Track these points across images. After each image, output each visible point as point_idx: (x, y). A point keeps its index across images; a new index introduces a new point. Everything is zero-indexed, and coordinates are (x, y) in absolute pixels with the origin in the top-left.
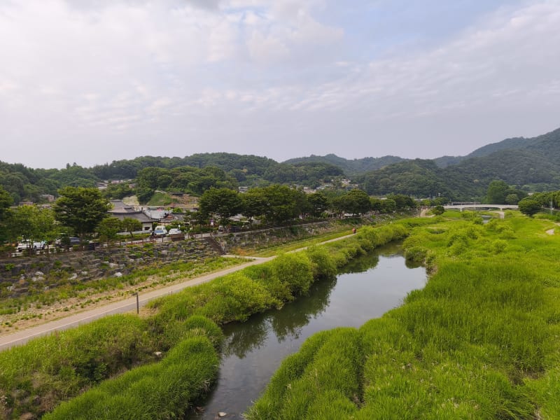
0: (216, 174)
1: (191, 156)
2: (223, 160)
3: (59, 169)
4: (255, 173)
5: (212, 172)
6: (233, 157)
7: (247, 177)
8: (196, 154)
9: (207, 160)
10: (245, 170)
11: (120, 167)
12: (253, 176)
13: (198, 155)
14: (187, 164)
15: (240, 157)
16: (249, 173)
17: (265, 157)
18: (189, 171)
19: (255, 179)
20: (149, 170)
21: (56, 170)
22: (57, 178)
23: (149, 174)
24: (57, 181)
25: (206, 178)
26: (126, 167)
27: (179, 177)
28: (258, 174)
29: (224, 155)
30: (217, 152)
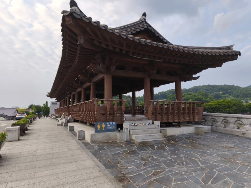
0: (202, 95)
1: (192, 88)
2: (208, 88)
3: (141, 97)
4: (227, 93)
5: (201, 95)
6: (214, 87)
7: (222, 96)
8: (194, 87)
9: (200, 89)
10: (221, 93)
11: (161, 94)
12: (226, 95)
13: (195, 87)
14: (190, 91)
15: (218, 86)
16: (223, 94)
17: (233, 85)
18: (189, 94)
19: (227, 97)
20: (172, 95)
21: (140, 97)
22: (140, 100)
23: (172, 97)
24: (140, 101)
25: (197, 97)
26: (163, 94)
27: (184, 98)
28: (229, 94)
29: (209, 86)
30: (205, 85)
